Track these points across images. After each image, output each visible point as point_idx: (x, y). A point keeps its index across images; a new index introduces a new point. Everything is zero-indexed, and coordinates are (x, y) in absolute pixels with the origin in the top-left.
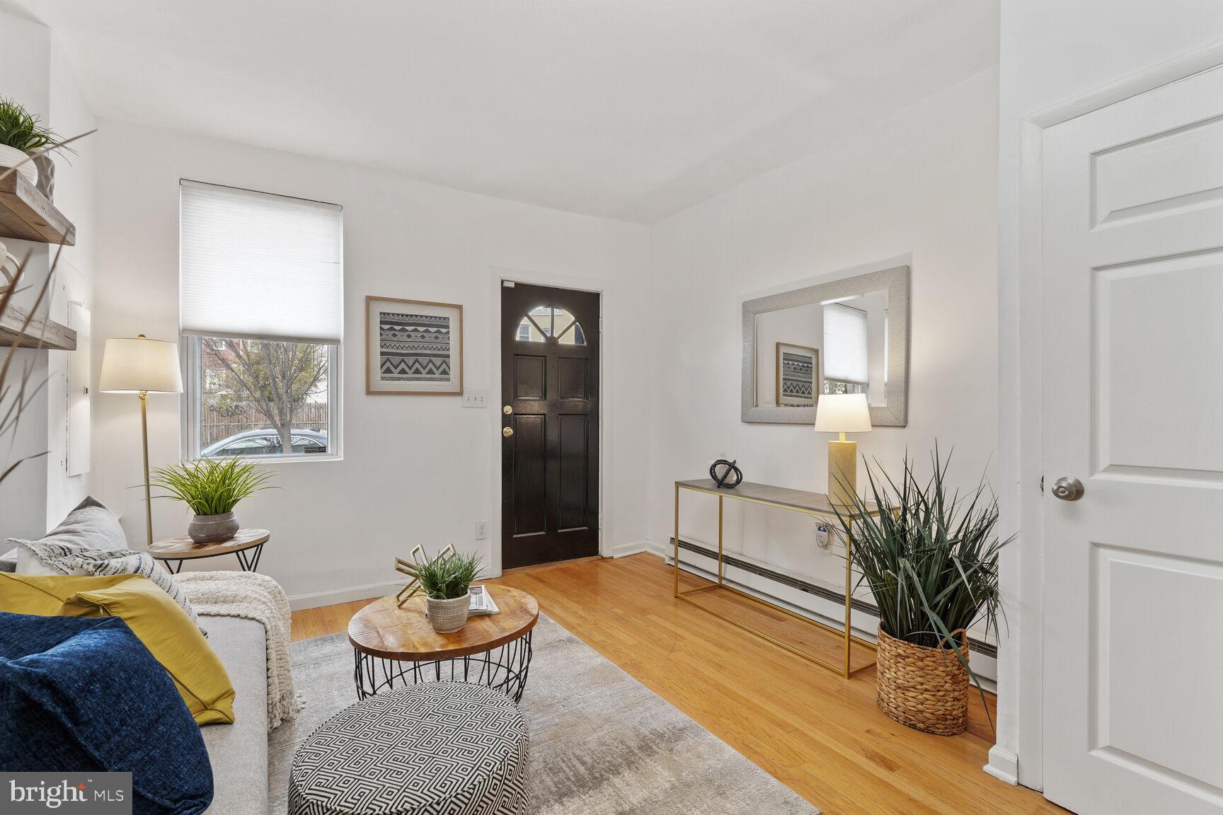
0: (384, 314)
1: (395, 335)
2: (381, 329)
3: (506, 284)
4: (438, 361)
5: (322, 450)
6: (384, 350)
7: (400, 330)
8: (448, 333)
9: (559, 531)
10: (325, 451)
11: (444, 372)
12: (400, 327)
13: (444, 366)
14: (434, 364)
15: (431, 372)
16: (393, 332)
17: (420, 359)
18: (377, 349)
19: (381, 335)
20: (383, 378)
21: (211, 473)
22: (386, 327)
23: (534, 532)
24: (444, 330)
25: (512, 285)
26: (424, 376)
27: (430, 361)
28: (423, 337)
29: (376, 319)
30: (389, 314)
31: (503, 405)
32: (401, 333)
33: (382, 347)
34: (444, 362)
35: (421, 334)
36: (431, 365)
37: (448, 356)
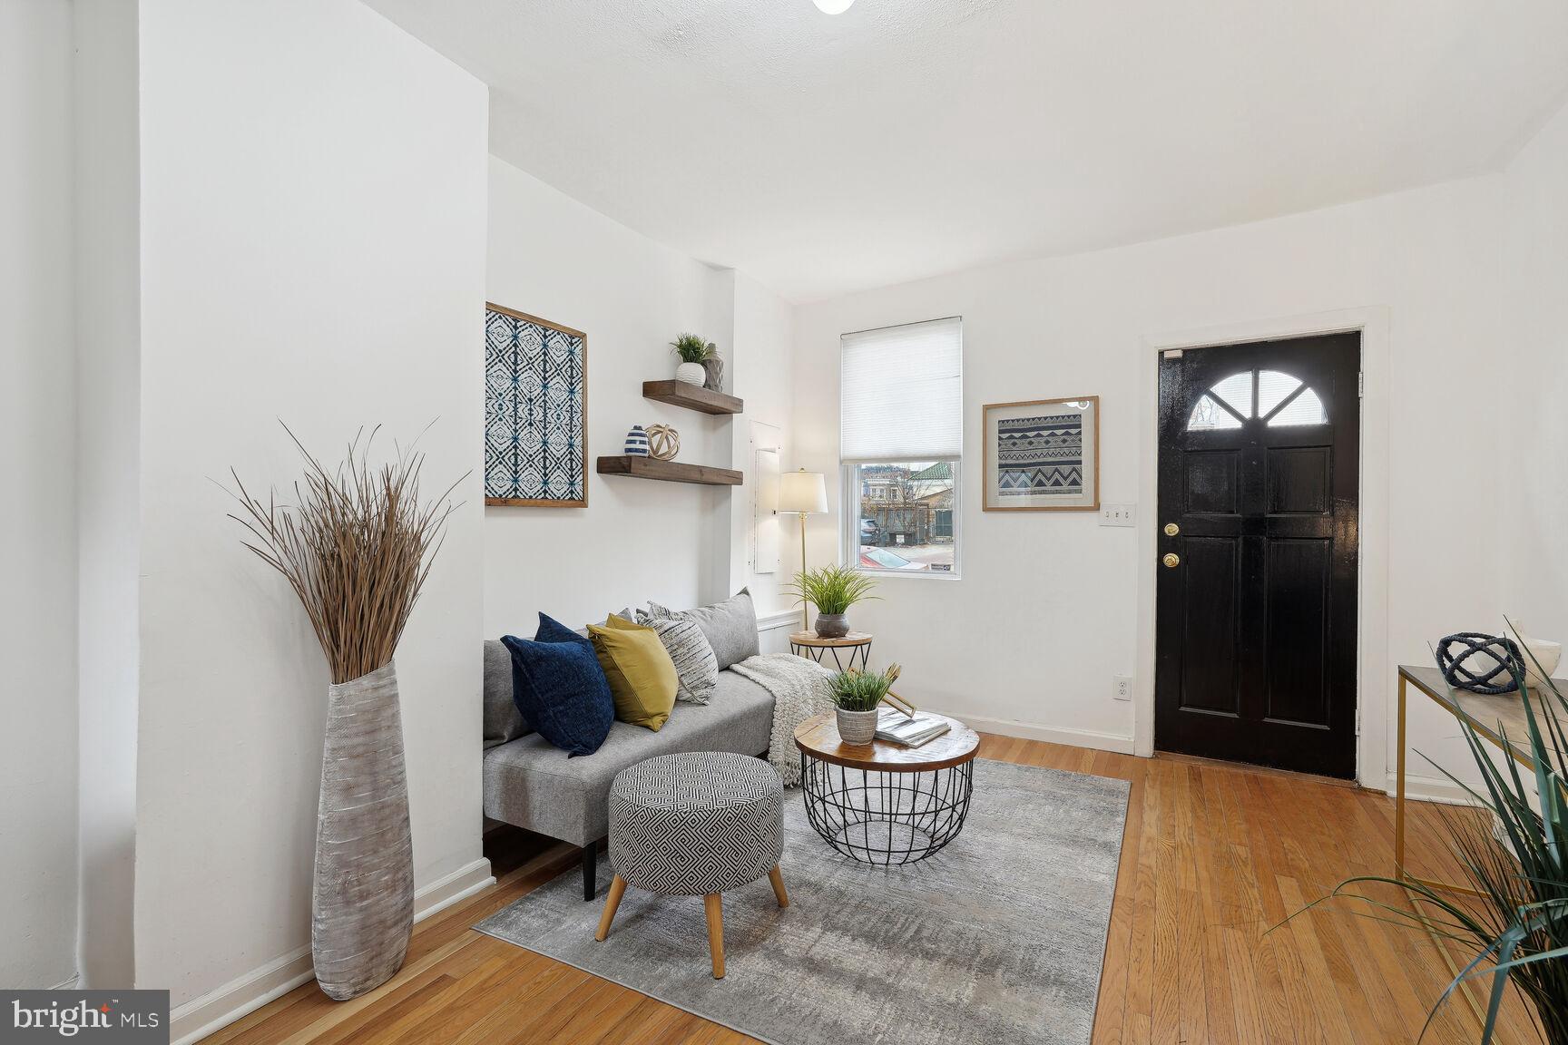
0: (1003, 421)
1: (1014, 444)
2: (1000, 438)
3: (1167, 355)
4: (1066, 469)
5: (947, 568)
6: (1003, 462)
7: (1019, 438)
8: (1080, 433)
9: (1267, 720)
10: (949, 570)
11: (1075, 483)
12: (1020, 435)
13: (1074, 475)
14: (1060, 473)
15: (1057, 483)
16: (1013, 441)
17: (1044, 468)
18: (995, 461)
19: (1000, 445)
20: (1002, 494)
21: (836, 578)
22: (1005, 436)
23: (1217, 710)
24: (1073, 431)
25: (1179, 354)
26: (1048, 488)
27: (1057, 470)
28: (1047, 442)
29: (994, 429)
30: (1008, 421)
31: (1161, 524)
32: (1023, 441)
33: (1000, 458)
34: (1074, 469)
35: (1045, 439)
36: (1057, 474)
37: (1080, 462)
